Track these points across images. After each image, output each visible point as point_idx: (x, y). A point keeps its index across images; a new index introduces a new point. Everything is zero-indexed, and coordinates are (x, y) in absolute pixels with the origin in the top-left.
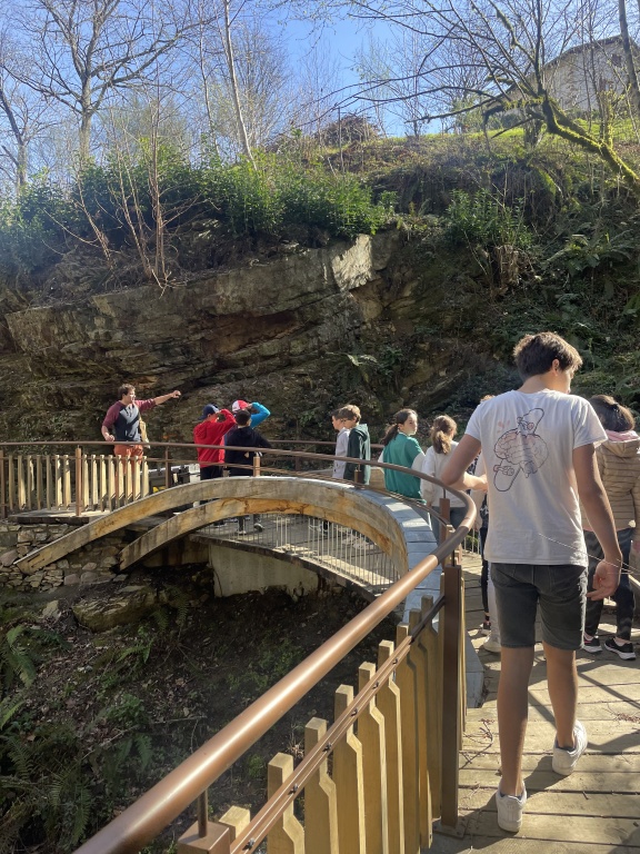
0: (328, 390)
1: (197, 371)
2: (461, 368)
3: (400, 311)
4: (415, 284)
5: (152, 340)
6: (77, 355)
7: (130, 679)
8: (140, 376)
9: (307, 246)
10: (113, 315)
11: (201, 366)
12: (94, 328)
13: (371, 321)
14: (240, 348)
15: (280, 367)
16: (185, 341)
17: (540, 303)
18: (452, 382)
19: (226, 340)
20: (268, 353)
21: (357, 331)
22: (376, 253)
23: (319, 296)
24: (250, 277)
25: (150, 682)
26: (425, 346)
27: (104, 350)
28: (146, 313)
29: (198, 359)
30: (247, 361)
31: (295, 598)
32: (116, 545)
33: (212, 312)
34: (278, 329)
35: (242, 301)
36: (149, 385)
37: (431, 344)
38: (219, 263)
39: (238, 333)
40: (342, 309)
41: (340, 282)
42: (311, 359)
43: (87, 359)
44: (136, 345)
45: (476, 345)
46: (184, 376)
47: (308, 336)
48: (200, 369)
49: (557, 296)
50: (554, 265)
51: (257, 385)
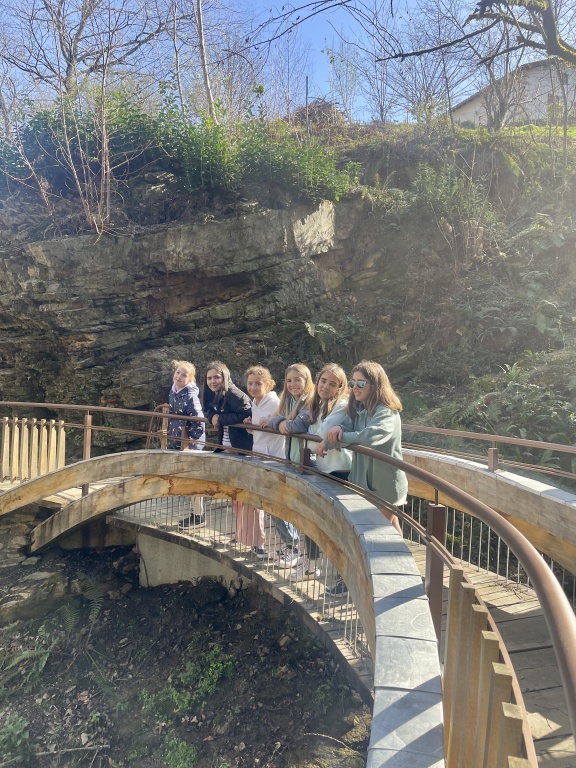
0: (284, 358)
1: (143, 331)
2: (422, 342)
3: (362, 282)
4: (378, 255)
5: (93, 295)
6: (8, 307)
7: (22, 690)
8: (78, 333)
9: (267, 206)
10: (49, 264)
11: (147, 326)
12: (28, 277)
13: (332, 291)
14: (191, 310)
15: (234, 332)
16: (130, 298)
17: (504, 281)
18: (414, 356)
19: (176, 300)
20: (221, 317)
21: (316, 299)
22: (339, 222)
23: (278, 260)
24: (204, 234)
25: (45, 697)
26: (386, 318)
27: (37, 303)
28: (86, 265)
29: (144, 319)
30: (198, 324)
31: (232, 592)
32: (27, 523)
33: (161, 269)
34: (234, 293)
35: (194, 259)
36: (87, 344)
37: (393, 316)
38: (173, 218)
39: (190, 293)
40: (302, 275)
41: (300, 246)
42: (266, 325)
43: (19, 313)
44: (74, 299)
45: (439, 320)
46: (128, 336)
47: (265, 301)
48: (145, 329)
49: (521, 274)
50: (518, 244)
51: (207, 350)
